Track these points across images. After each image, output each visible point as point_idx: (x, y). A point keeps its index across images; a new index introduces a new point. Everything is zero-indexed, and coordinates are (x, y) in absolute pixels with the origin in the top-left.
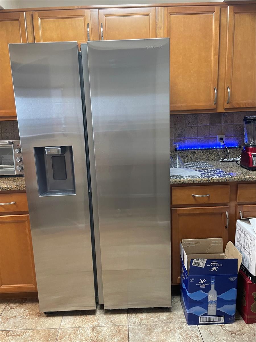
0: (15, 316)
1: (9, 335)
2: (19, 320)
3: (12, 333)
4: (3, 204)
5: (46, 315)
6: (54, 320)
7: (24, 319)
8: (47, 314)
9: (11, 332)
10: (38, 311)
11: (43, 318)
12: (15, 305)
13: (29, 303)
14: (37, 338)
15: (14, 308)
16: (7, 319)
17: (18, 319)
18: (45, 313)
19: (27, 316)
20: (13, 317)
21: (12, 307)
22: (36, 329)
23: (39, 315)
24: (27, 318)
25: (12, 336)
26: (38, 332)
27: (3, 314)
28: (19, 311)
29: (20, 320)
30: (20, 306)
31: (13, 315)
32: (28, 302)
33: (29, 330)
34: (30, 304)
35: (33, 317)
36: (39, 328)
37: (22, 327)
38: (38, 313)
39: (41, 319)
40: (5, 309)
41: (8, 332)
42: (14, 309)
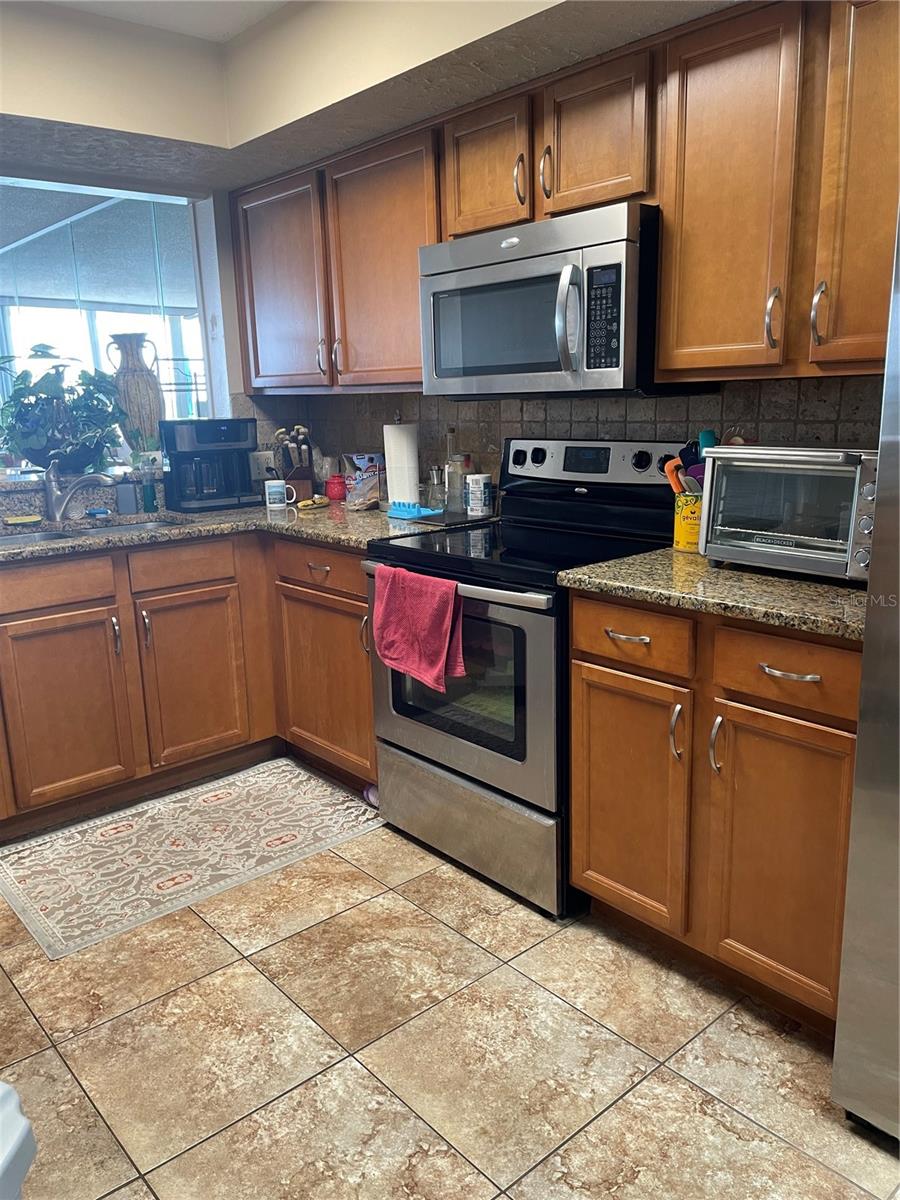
0: (746, 1064)
1: (709, 1111)
2: (754, 1083)
3: (719, 1112)
4: (777, 673)
5: (849, 1123)
6: (871, 1160)
7: (770, 1090)
8: (853, 1121)
9: (718, 1107)
10: (826, 1091)
11: (836, 1126)
12: (758, 1027)
13: (802, 1043)
14: (792, 1182)
15: (751, 1032)
16: (719, 1057)
17: (752, 1079)
18: (850, 1116)
19: (783, 1084)
20: (737, 1060)
21: (744, 1025)
22: (800, 1148)
23: (828, 1109)
24: (782, 1091)
25: (716, 1122)
26: (804, 1163)
27: (710, 1033)
28: (762, 1053)
29: (757, 1085)
30: (772, 1038)
31: (740, 1055)
32: (801, 1040)
33: (774, 1138)
34: (805, 1051)
35: (803, 1101)
36: (812, 1155)
37: (755, 1111)
38: (825, 1099)
39: (827, 1124)
40: (722, 1019)
41: (709, 1099)
42: (749, 1034)
